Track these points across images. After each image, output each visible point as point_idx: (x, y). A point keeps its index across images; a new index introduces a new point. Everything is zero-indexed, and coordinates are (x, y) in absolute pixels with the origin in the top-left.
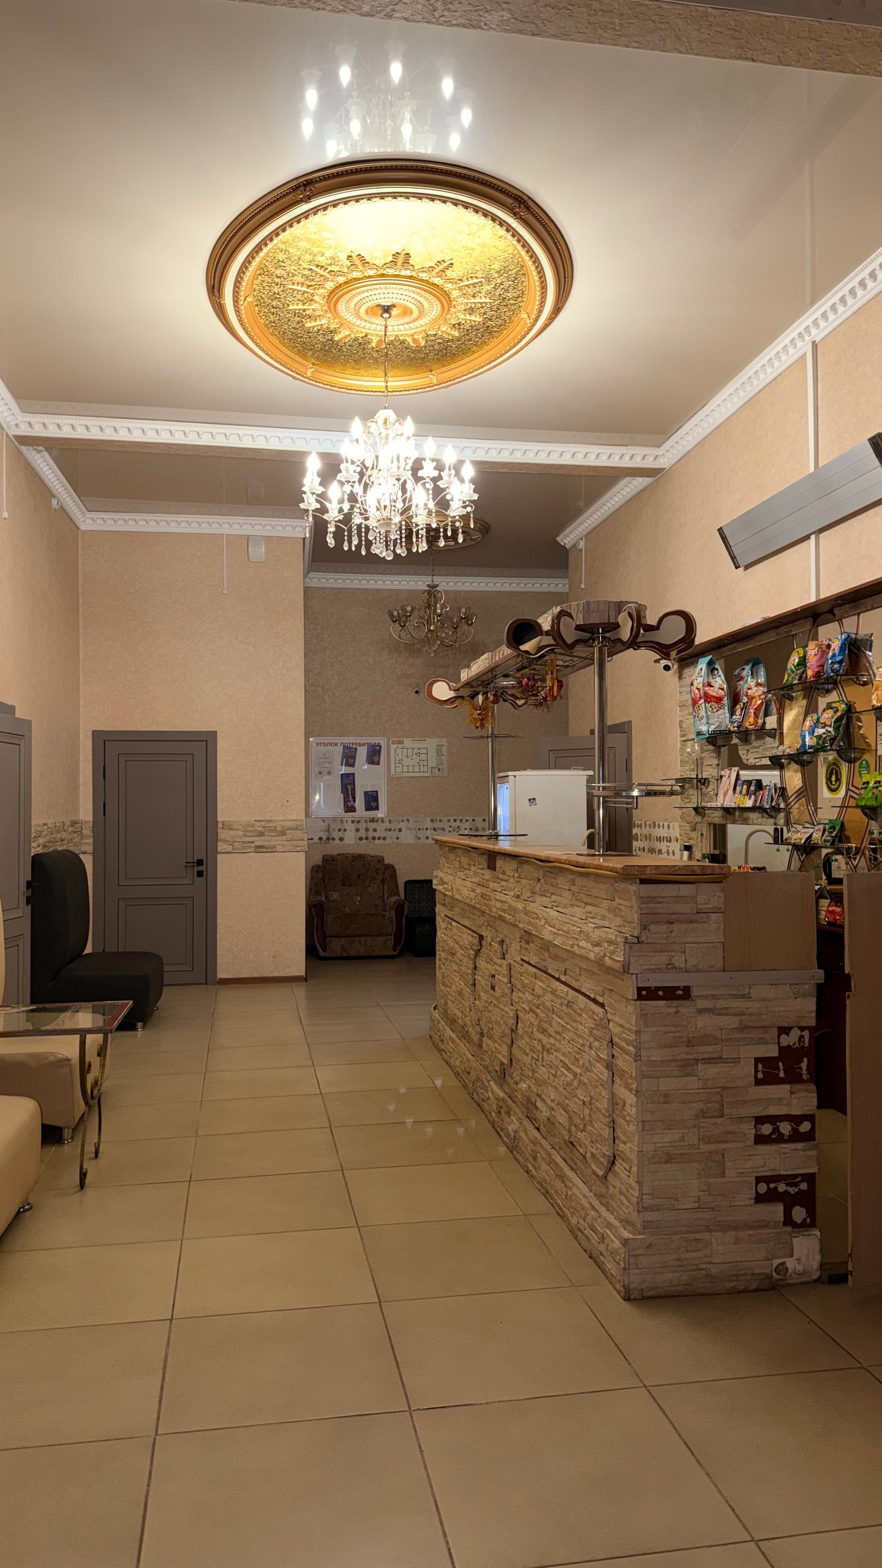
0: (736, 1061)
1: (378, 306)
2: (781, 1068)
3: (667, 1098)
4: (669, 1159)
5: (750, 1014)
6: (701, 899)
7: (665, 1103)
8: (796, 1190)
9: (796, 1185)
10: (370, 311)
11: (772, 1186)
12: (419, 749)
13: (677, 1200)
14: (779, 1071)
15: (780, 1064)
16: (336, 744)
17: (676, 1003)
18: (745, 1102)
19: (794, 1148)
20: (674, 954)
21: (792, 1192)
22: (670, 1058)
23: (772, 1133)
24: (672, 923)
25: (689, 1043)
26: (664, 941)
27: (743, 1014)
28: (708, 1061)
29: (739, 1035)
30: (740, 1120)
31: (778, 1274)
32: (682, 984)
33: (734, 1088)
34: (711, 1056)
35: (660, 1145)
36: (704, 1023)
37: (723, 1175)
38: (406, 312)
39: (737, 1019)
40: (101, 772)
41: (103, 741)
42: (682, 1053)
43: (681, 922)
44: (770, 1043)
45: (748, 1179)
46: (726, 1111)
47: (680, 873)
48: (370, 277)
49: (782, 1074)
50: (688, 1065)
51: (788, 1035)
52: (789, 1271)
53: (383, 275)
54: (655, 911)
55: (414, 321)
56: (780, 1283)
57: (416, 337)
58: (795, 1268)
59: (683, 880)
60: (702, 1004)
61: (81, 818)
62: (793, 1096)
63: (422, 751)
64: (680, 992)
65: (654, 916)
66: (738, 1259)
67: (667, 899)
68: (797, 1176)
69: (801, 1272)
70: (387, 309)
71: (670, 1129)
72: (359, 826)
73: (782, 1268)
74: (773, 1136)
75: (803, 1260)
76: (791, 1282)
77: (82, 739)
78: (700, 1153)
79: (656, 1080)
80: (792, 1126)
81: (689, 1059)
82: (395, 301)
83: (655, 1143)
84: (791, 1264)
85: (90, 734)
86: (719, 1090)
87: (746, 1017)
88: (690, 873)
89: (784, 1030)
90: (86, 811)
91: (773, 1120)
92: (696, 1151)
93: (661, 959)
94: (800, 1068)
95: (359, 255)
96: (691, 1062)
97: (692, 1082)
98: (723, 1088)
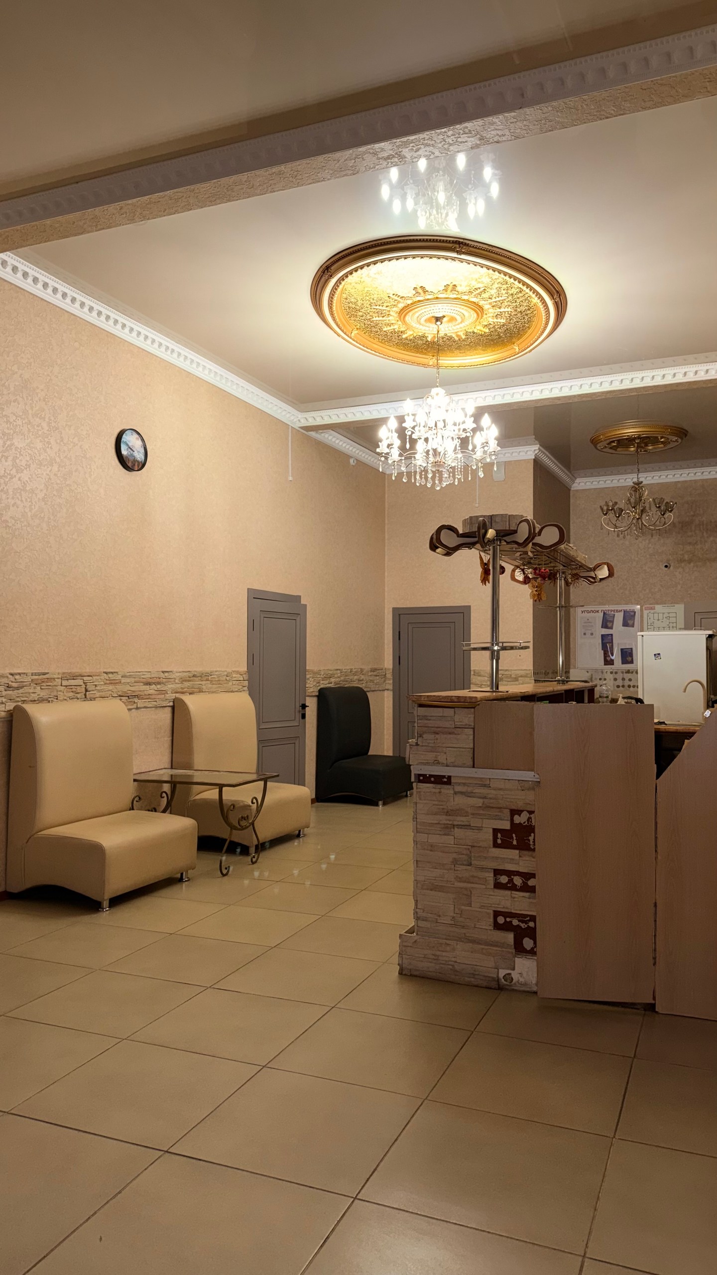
0: (479, 829)
1: (433, 317)
2: (515, 838)
3: (432, 847)
4: (434, 888)
5: (491, 798)
6: (457, 718)
7: (431, 851)
8: (526, 926)
9: (526, 922)
10: (428, 320)
11: (508, 919)
12: (669, 613)
13: (439, 916)
14: (513, 840)
15: (514, 835)
16: (598, 611)
17: (439, 786)
18: (486, 858)
19: (522, 895)
20: (439, 754)
21: (523, 927)
22: (436, 822)
23: (509, 882)
24: (438, 734)
25: (447, 813)
26: (432, 745)
27: (485, 798)
28: (460, 826)
29: (482, 812)
30: (482, 869)
31: (505, 980)
32: (447, 774)
33: (479, 847)
34: (462, 824)
35: (428, 878)
36: (460, 801)
37: (470, 905)
38: (452, 319)
39: (481, 800)
40: (398, 636)
41: (399, 614)
42: (443, 819)
43: (443, 733)
44: (504, 820)
45: (488, 911)
46: (473, 862)
47: (443, 700)
48: (428, 299)
49: (515, 843)
50: (447, 828)
51: (520, 816)
52: (514, 981)
53: (437, 298)
54: (426, 725)
55: (458, 324)
56: (507, 987)
57: (459, 334)
58: (519, 980)
59: (446, 706)
60: (458, 788)
61: (386, 666)
62: (521, 858)
63: (671, 615)
64: (445, 780)
65: (426, 728)
66: (475, 963)
67: (434, 718)
68: (527, 916)
69: (522, 983)
70: (438, 319)
71: (436, 868)
72: (616, 676)
73: (508, 977)
74: (509, 885)
75: (525, 975)
76: (516, 988)
77: (386, 614)
78: (454, 887)
79: (426, 835)
80: (522, 880)
81: (447, 824)
82: (444, 314)
83: (425, 876)
84: (515, 975)
85: (391, 610)
86: (468, 847)
87: (487, 800)
88: (449, 701)
89: (514, 812)
90: (388, 662)
91: (509, 873)
92: (452, 886)
93: (431, 756)
94: (529, 840)
95: (421, 287)
96: (449, 826)
97: (449, 840)
98: (473, 846)
